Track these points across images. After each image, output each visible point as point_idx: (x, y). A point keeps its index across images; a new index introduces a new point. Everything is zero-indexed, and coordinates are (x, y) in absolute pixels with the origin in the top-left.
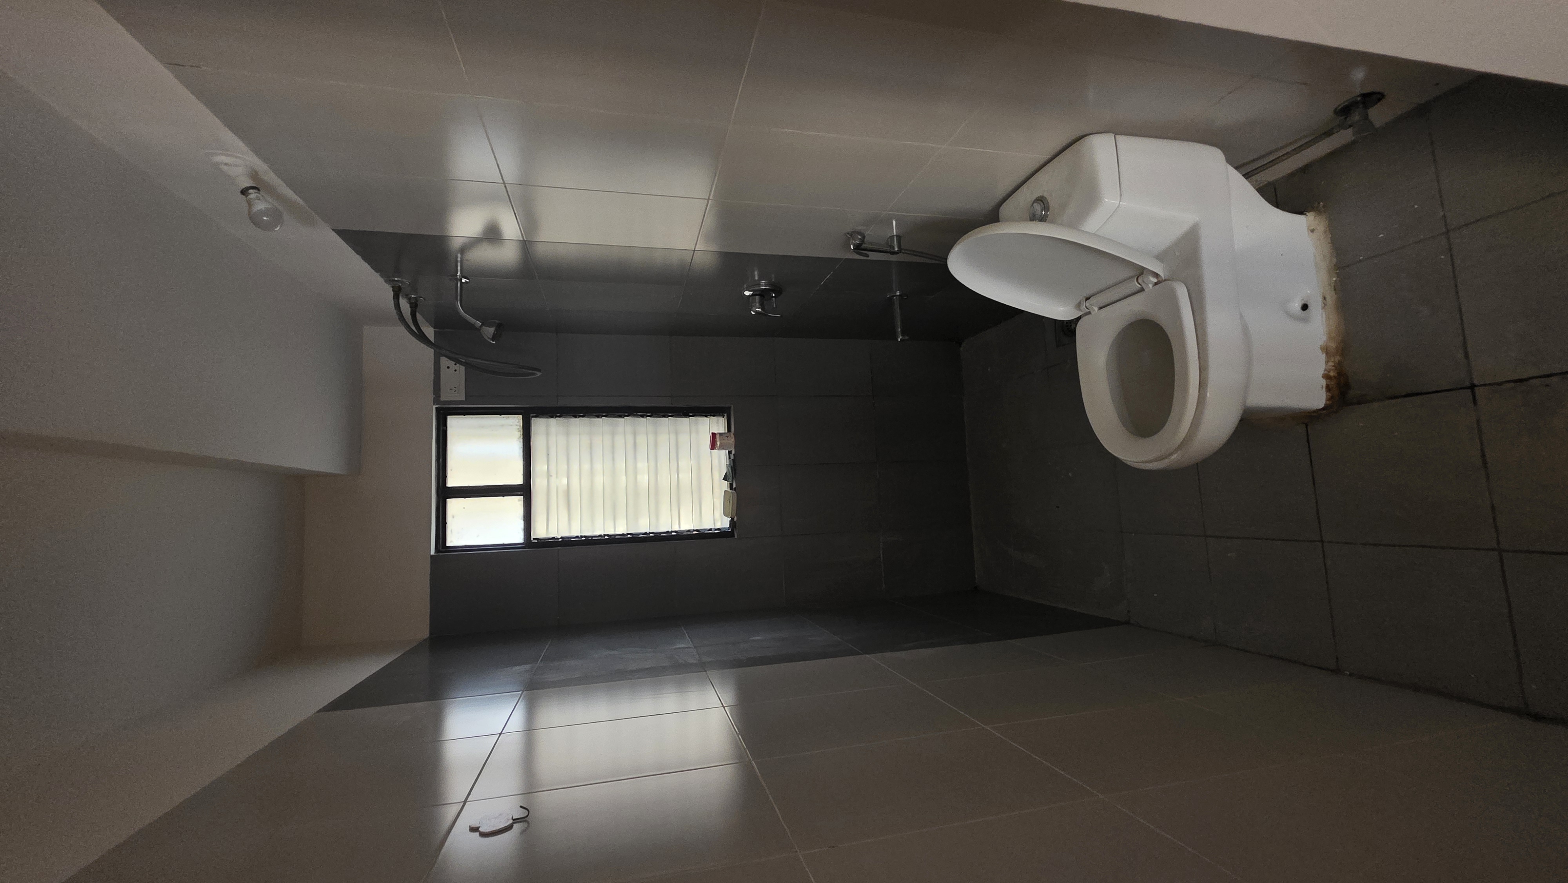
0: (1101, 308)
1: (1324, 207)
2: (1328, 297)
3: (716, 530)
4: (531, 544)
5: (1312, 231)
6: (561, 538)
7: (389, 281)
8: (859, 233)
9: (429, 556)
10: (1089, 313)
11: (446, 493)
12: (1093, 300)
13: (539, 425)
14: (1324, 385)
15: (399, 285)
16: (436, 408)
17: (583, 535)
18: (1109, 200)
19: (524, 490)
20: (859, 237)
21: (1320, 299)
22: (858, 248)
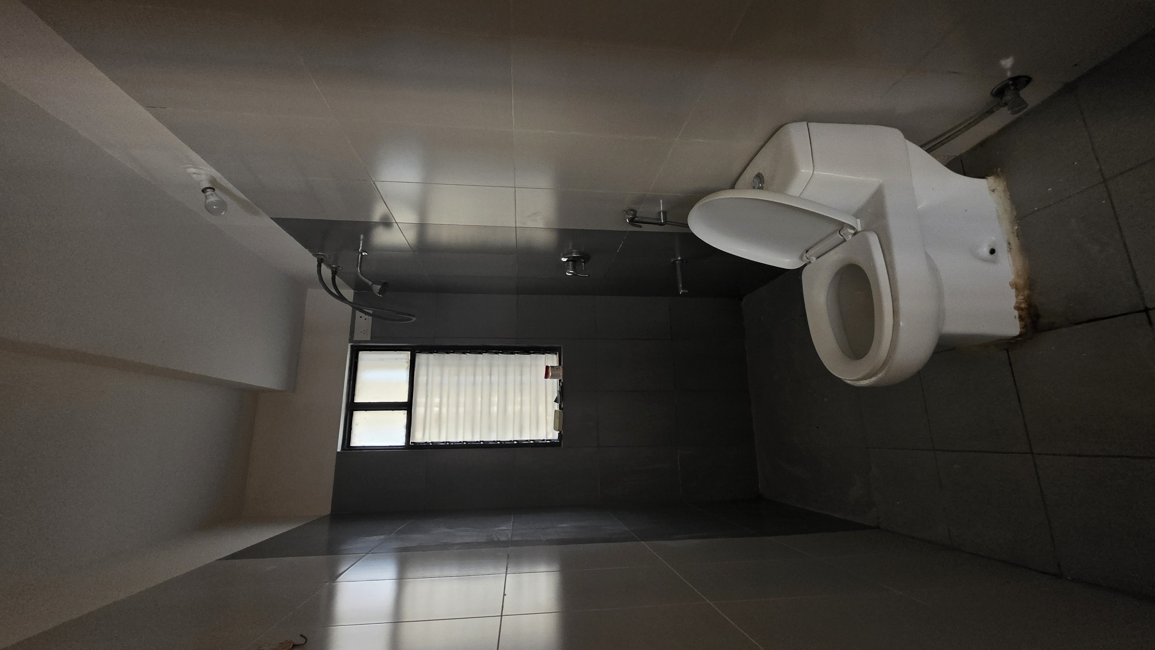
0: (818, 258)
1: (1001, 171)
2: (1011, 242)
3: (547, 440)
4: (411, 447)
5: (993, 191)
6: (432, 442)
7: (314, 255)
8: (632, 210)
9: (336, 452)
10: (810, 262)
11: (353, 407)
12: (811, 252)
13: (422, 358)
14: (1017, 316)
15: (322, 258)
16: (351, 346)
17: (448, 441)
18: (805, 171)
19: (408, 406)
20: (632, 213)
21: (1005, 245)
22: (632, 221)
